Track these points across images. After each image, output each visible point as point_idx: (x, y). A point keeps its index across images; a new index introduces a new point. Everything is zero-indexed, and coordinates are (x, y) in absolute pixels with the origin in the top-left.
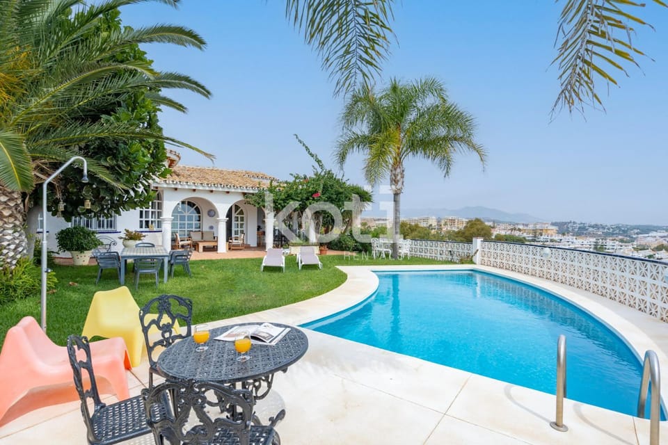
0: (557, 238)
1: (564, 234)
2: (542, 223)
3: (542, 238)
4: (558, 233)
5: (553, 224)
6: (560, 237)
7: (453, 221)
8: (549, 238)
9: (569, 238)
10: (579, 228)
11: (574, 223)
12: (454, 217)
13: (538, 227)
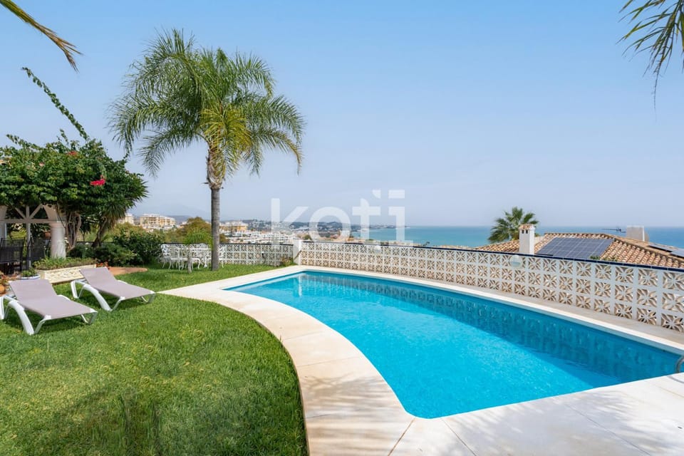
0: (247, 233)
1: (252, 230)
2: (236, 221)
3: (236, 234)
4: (249, 228)
5: (244, 221)
6: (250, 232)
7: (153, 219)
8: (242, 233)
9: (256, 233)
10: (260, 224)
11: (256, 221)
12: (154, 215)
13: (234, 224)
